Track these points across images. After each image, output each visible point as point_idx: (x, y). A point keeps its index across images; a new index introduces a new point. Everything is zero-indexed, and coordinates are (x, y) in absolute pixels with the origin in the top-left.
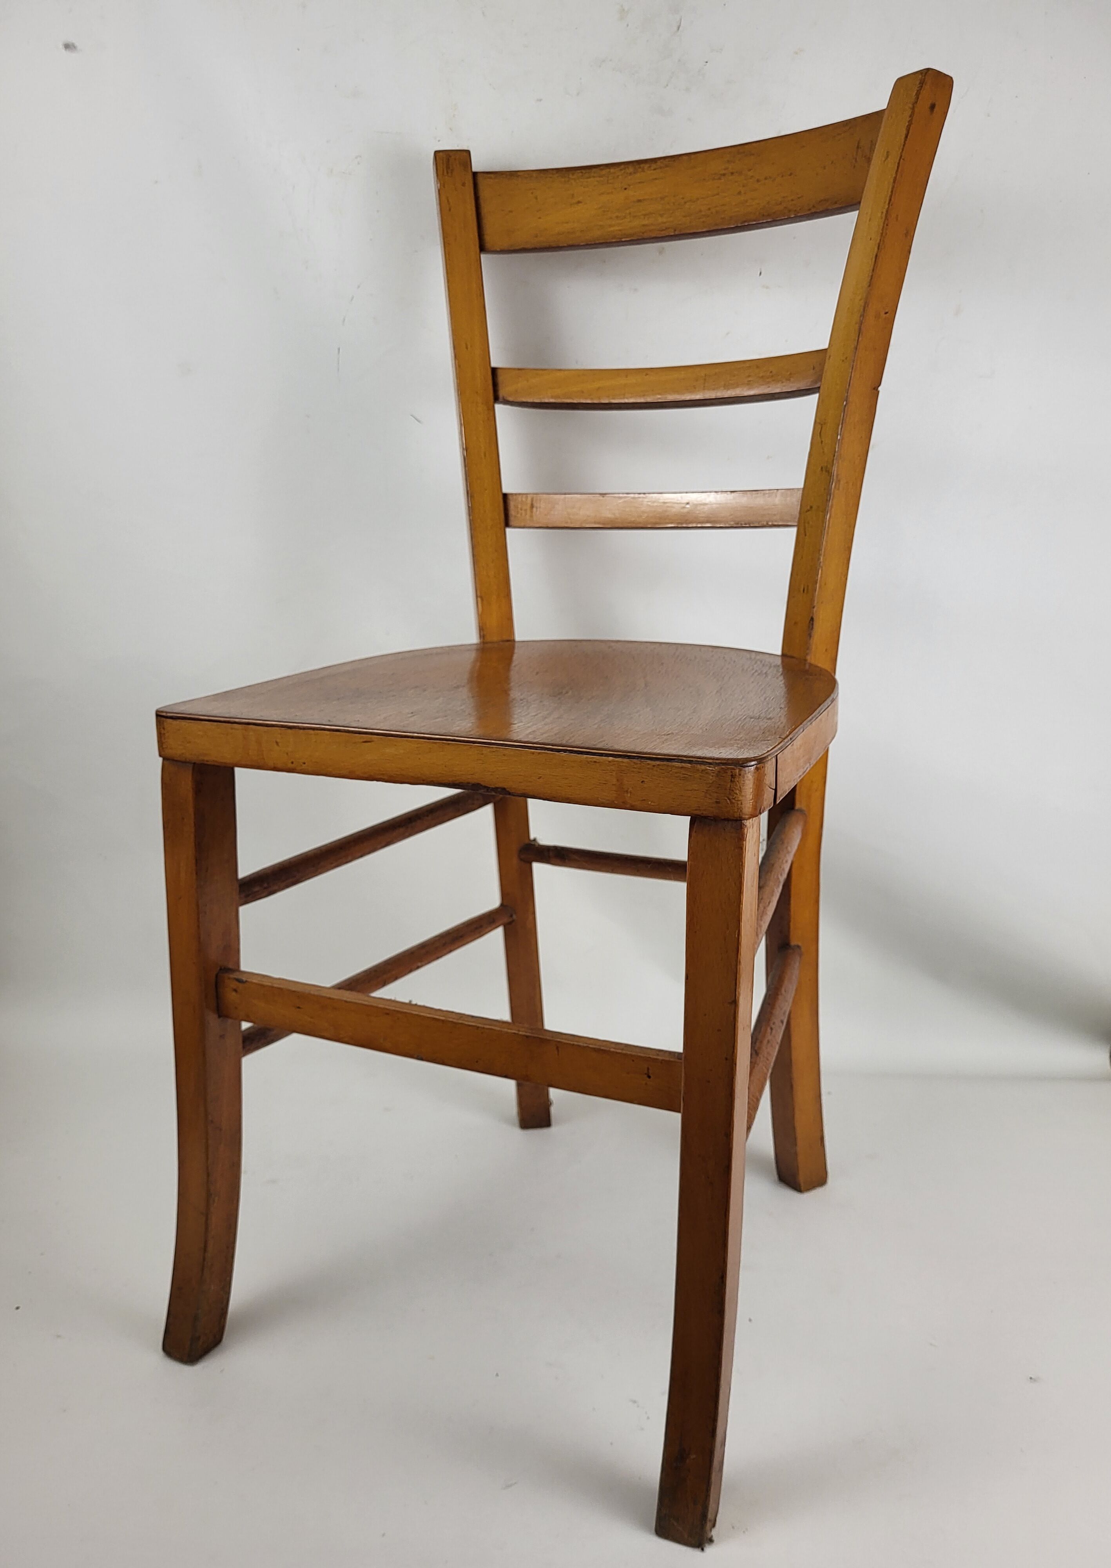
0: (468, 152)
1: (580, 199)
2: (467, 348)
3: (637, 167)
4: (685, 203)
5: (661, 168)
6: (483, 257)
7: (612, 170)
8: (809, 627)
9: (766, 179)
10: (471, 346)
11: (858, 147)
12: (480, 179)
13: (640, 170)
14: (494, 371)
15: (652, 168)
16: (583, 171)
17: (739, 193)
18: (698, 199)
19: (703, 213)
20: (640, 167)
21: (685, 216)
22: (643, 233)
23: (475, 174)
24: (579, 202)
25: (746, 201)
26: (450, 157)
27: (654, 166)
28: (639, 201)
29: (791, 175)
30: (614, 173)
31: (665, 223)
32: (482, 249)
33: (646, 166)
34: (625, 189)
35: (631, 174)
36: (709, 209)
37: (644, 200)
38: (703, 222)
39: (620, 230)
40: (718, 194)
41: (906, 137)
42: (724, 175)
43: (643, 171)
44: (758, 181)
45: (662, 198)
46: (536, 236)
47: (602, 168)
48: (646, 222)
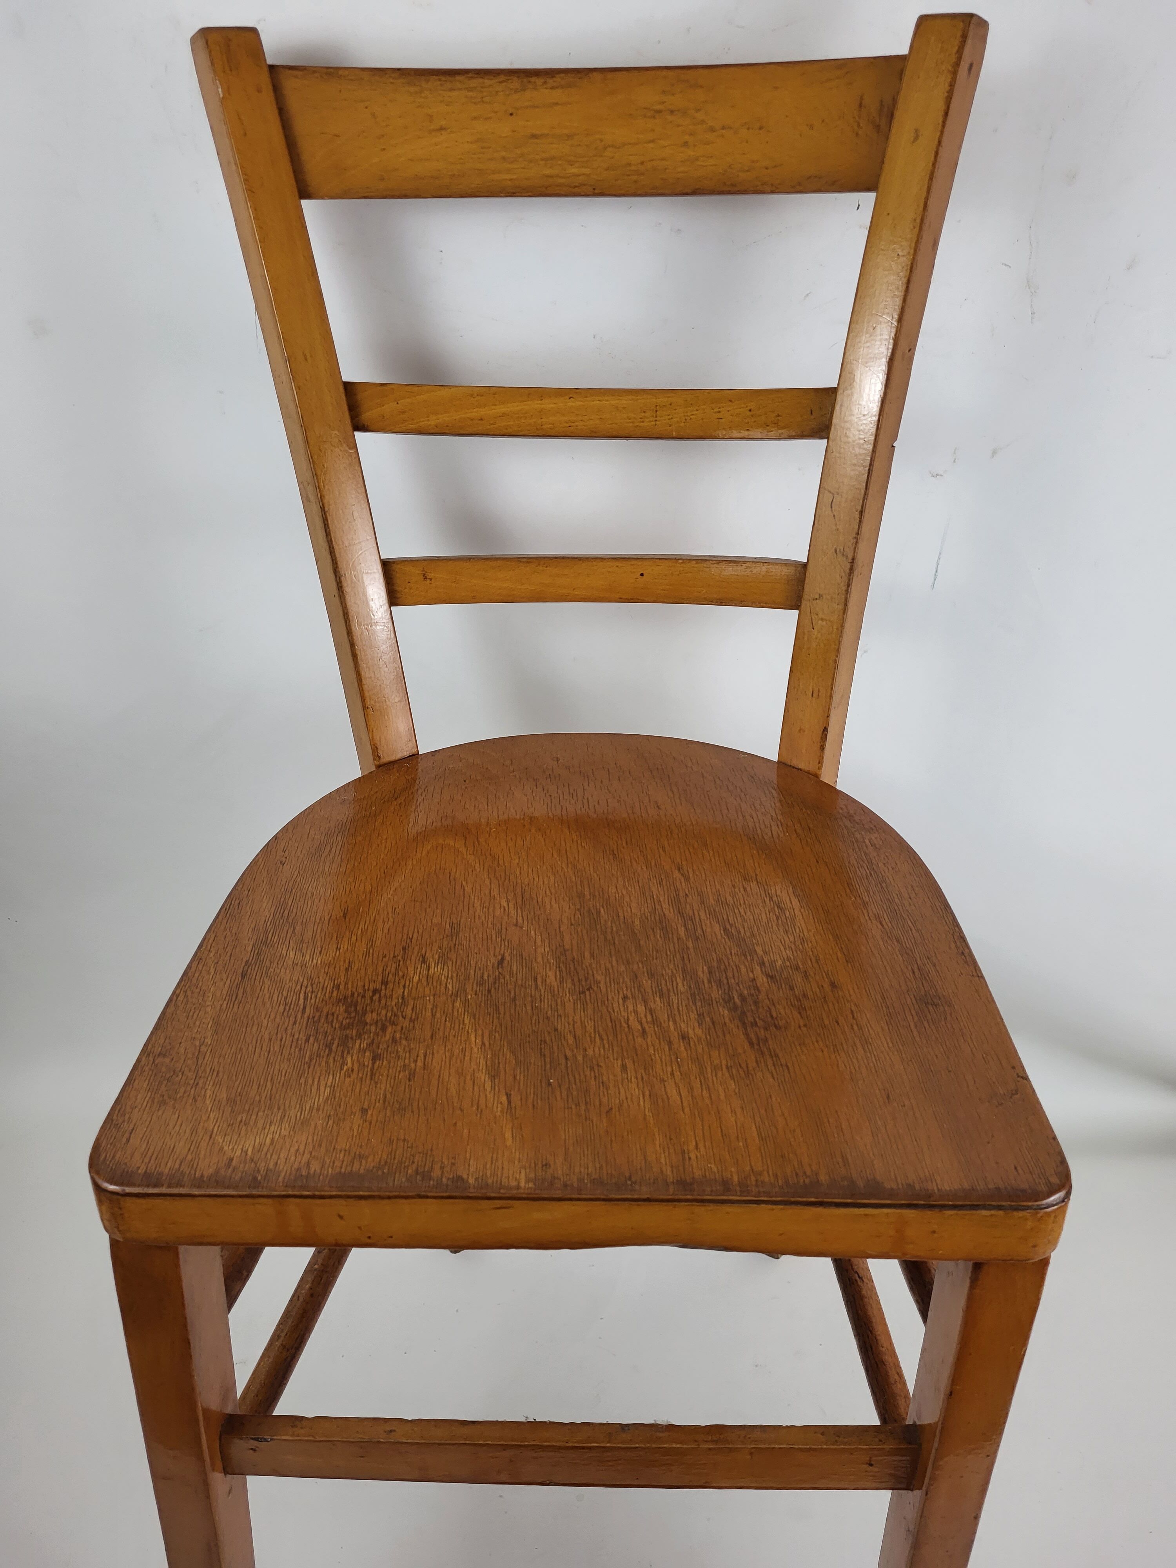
0: (256, 31)
1: (443, 123)
2: (306, 360)
3: (525, 80)
4: (605, 148)
5: (562, 87)
6: (304, 203)
7: (487, 82)
8: (822, 740)
9: (723, 128)
10: (311, 356)
11: (860, 106)
12: (282, 78)
13: (530, 86)
14: (349, 387)
15: (548, 85)
16: (443, 78)
17: (686, 144)
18: (624, 145)
19: (633, 168)
20: (529, 82)
21: (607, 169)
22: (546, 188)
23: (272, 68)
24: (442, 129)
25: (697, 159)
26: (230, 39)
27: (551, 82)
28: (534, 136)
29: (761, 128)
30: (490, 86)
31: (579, 175)
32: (305, 194)
33: (539, 81)
34: (511, 114)
35: (516, 91)
36: (642, 163)
37: (542, 135)
38: (636, 182)
39: (511, 180)
40: (653, 141)
41: (946, 114)
42: (660, 111)
43: (535, 88)
44: (712, 130)
45: (570, 137)
46: (382, 179)
47: (470, 75)
48: (548, 172)
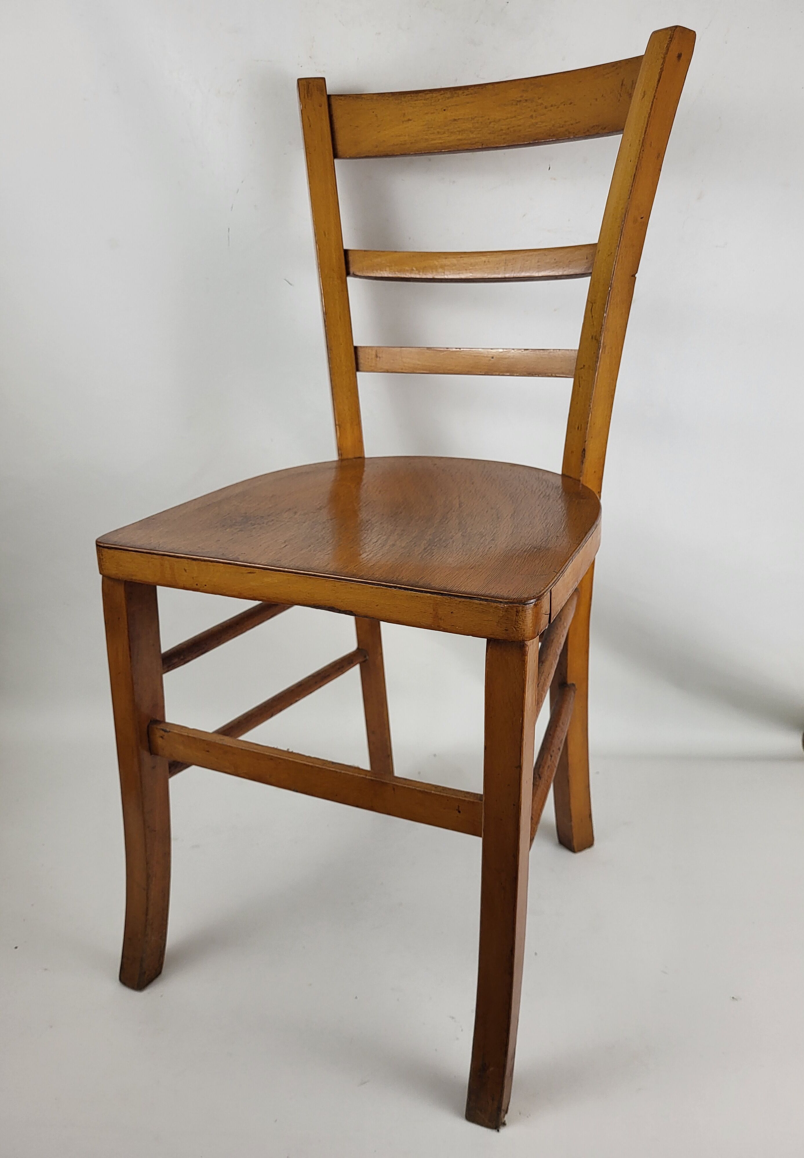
0: (323, 79)
1: (410, 117)
2: (325, 235)
3: (454, 92)
4: (490, 123)
5: (471, 94)
6: (336, 161)
7: (435, 95)
8: (582, 456)
9: (552, 106)
10: (328, 234)
11: (622, 85)
12: (333, 101)
13: (456, 95)
14: (346, 252)
15: (465, 94)
16: (413, 95)
17: (532, 117)
18: (499, 120)
19: (504, 132)
20: (456, 93)
21: (490, 133)
22: (458, 146)
23: (329, 97)
24: (409, 120)
25: (537, 123)
26: (310, 83)
27: (466, 92)
28: (455, 120)
29: (571, 103)
30: (436, 97)
31: (475, 138)
32: (336, 156)
33: (460, 92)
34: (445, 110)
35: (448, 98)
36: (508, 129)
37: (459, 119)
38: (504, 139)
39: (441, 143)
40: (515, 117)
41: (659, 81)
42: (520, 101)
43: (458, 96)
44: (546, 108)
45: (473, 119)
46: (377, 147)
47: (426, 92)
48: (460, 137)
